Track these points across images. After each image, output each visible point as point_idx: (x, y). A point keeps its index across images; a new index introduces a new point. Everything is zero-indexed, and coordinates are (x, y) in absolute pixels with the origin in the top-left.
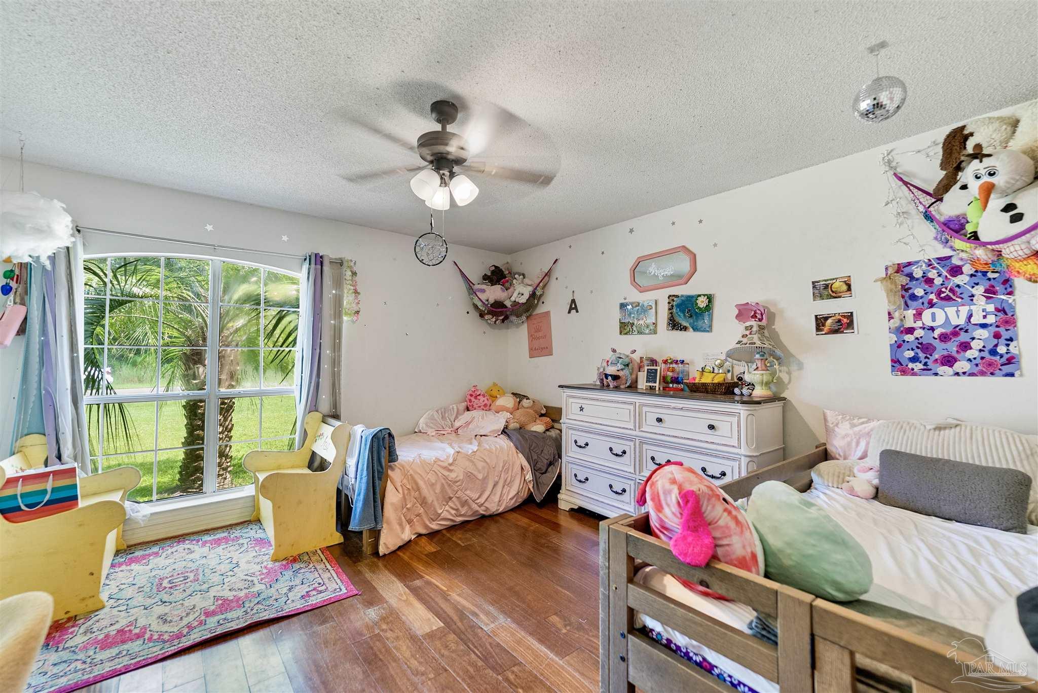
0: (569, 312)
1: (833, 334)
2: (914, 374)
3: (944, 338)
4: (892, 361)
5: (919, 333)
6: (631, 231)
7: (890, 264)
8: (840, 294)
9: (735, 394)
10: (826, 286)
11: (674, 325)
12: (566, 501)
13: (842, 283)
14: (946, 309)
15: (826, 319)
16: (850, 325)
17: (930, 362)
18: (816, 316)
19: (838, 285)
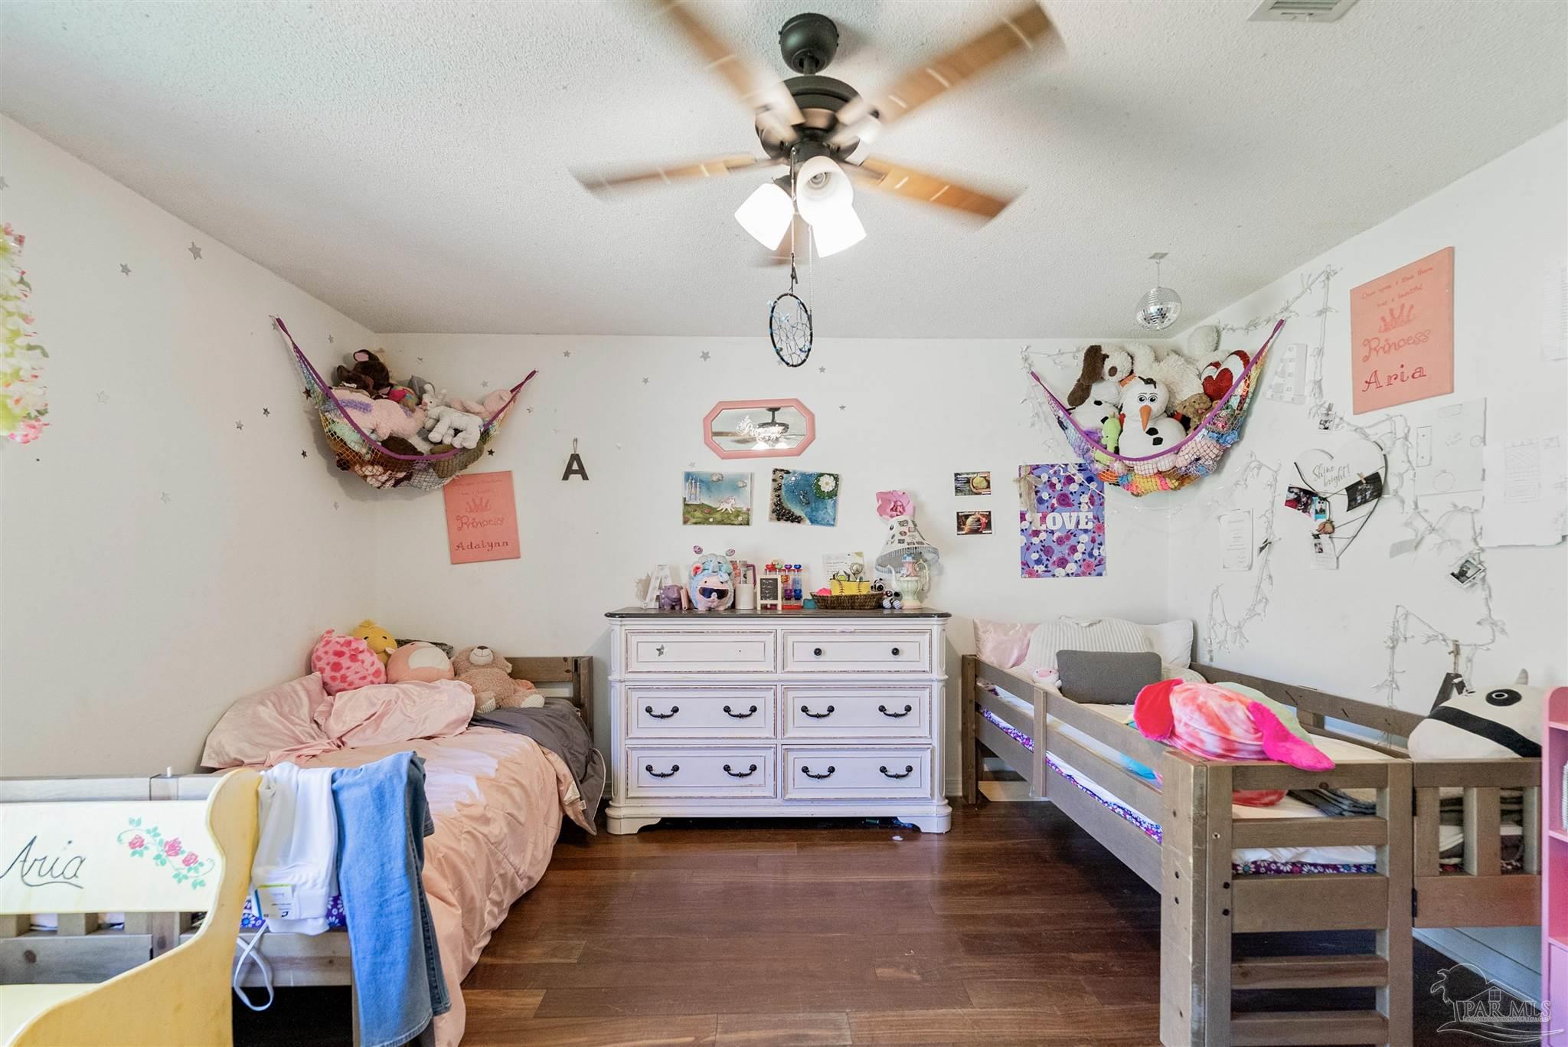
0: (566, 478)
1: (973, 534)
2: (1038, 576)
3: (1060, 541)
4: (1022, 563)
5: (1043, 536)
6: (705, 356)
7: (1022, 464)
8: (980, 491)
9: (884, 608)
10: (968, 481)
11: (782, 513)
12: (626, 818)
13: (982, 479)
14: (1063, 514)
15: (967, 517)
16: (988, 526)
17: (1050, 564)
18: (958, 513)
19: (978, 481)
